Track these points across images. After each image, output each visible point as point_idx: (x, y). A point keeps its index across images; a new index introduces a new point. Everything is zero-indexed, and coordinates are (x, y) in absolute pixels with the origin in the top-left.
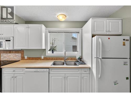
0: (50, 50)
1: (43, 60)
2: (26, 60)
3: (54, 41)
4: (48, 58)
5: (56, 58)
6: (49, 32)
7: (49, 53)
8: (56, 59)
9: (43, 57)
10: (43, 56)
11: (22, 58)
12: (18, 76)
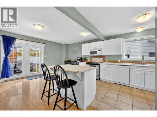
0: (126, 56)
2: (107, 62)
3: (129, 48)
6: (125, 42)
7: (125, 58)
9: (119, 61)
11: (104, 61)
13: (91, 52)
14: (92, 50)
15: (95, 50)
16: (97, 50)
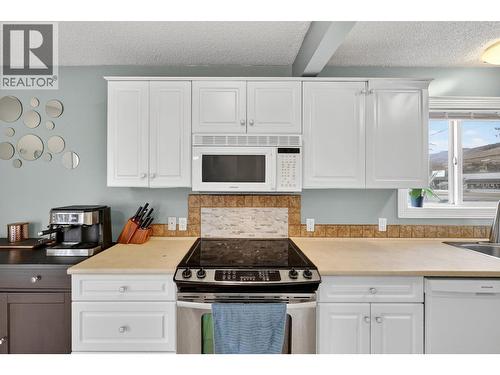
1: (386, 234)
2: (312, 235)
4: (408, 229)
5: (443, 227)
8: (441, 230)
10: (385, 220)
11: (292, 227)
12: (388, 314)
13: (206, 159)
14: (220, 140)
15: (253, 140)
16: (262, 141)
